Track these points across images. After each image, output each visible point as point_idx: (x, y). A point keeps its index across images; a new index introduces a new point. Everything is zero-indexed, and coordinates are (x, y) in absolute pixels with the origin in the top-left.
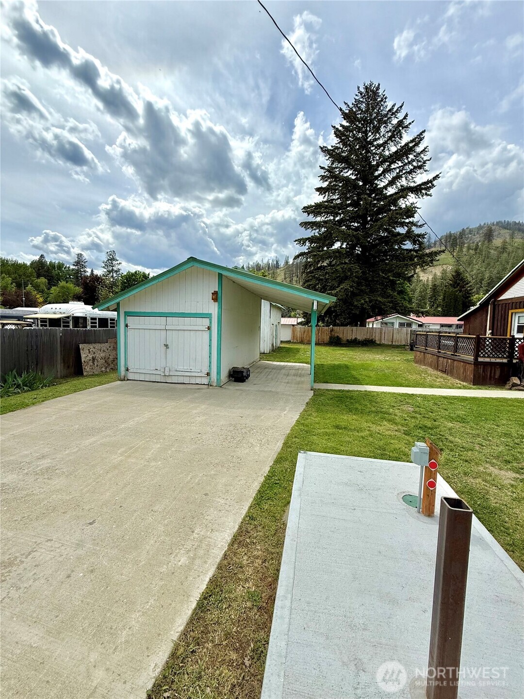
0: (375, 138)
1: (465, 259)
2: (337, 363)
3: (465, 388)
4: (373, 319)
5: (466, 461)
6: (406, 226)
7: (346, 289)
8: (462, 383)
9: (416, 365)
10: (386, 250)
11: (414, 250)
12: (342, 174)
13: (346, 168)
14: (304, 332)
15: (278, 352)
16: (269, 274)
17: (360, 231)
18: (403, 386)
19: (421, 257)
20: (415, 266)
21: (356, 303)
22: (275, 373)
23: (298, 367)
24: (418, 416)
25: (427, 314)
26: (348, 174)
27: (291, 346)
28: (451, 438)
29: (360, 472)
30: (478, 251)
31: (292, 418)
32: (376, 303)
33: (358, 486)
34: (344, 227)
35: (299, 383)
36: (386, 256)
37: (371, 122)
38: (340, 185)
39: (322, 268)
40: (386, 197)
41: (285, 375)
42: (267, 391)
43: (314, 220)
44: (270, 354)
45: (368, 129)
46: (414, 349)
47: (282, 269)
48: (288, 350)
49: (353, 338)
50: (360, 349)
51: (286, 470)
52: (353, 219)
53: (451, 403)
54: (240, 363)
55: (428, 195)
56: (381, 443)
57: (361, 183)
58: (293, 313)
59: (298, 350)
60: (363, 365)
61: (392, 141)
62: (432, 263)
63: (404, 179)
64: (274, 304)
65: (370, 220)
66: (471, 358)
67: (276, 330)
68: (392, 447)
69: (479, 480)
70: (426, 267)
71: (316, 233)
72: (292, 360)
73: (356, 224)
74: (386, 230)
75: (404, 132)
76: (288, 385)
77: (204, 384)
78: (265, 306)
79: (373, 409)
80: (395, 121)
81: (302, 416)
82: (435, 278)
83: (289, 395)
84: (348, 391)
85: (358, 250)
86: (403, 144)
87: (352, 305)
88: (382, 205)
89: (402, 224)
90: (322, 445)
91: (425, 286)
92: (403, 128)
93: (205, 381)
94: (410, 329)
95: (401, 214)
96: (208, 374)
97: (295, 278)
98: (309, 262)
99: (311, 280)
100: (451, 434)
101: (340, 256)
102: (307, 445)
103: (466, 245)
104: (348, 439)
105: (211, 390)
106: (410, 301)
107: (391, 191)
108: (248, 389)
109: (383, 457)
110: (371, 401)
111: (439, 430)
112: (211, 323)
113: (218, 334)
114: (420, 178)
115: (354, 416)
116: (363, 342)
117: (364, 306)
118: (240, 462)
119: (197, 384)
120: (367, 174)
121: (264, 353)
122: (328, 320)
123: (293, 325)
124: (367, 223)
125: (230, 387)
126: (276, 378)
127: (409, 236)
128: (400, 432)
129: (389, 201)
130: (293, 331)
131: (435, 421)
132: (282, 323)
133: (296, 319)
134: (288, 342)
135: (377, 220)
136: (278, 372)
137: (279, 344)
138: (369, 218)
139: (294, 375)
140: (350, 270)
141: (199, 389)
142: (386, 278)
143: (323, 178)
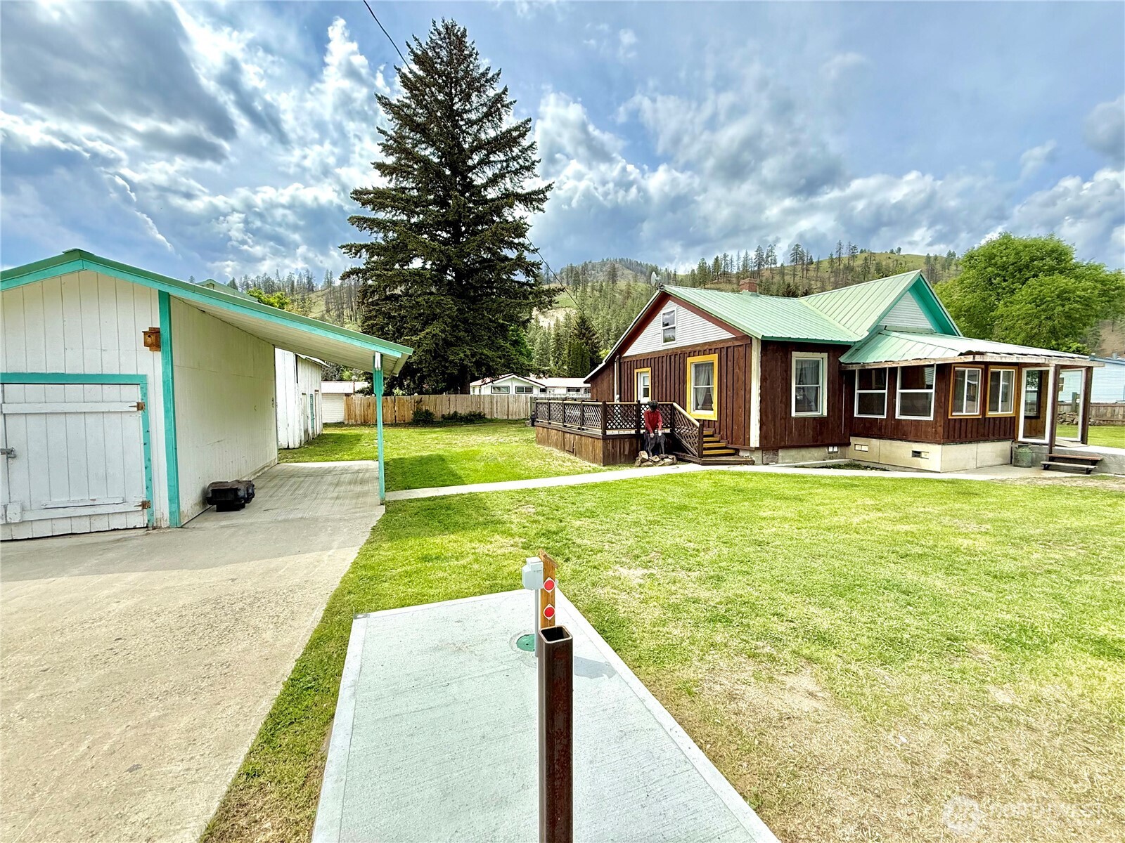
0: (464, 109)
1: (589, 301)
2: (425, 454)
3: (595, 470)
4: (479, 382)
5: (595, 567)
6: (516, 248)
7: (434, 335)
8: (591, 465)
9: (539, 446)
10: (490, 279)
11: (527, 284)
12: (417, 149)
13: (424, 142)
14: (369, 406)
15: (316, 443)
16: (293, 301)
17: (451, 245)
18: (522, 479)
19: (538, 294)
20: (531, 306)
21: (451, 358)
22: (311, 484)
23: (357, 468)
24: (540, 518)
25: (550, 374)
26: (427, 152)
27: (345, 432)
28: (578, 541)
29: (458, 622)
30: (603, 294)
31: (344, 560)
32: (480, 358)
33: (454, 645)
34: (426, 236)
35: (358, 495)
36: (491, 288)
37: (457, 82)
38: (415, 166)
39: (395, 298)
40: (485, 201)
41: (331, 484)
42: (293, 520)
43: (373, 215)
44: (302, 450)
45: (453, 91)
46: (535, 424)
47: (320, 293)
48: (339, 440)
49: (452, 412)
50: (462, 428)
51: (330, 658)
52: (440, 225)
53: (580, 493)
54: (228, 473)
55: (540, 210)
56: (491, 569)
57: (448, 172)
58: (347, 373)
59: (357, 438)
60: (466, 453)
61: (489, 121)
62: (551, 305)
63: (507, 180)
64: (304, 357)
65: (465, 231)
66: (599, 432)
67: (312, 404)
68: (506, 570)
69: (608, 589)
70: (544, 310)
71: (378, 238)
72: (346, 457)
73: (444, 234)
74: (489, 250)
75: (504, 113)
76: (338, 501)
77: (135, 528)
78: (284, 360)
79: (481, 519)
80: (491, 93)
81: (363, 554)
82: (557, 325)
83: (340, 520)
84: (443, 498)
85: (450, 276)
86: (504, 130)
87: (446, 360)
88: (481, 211)
89: (511, 245)
90: (398, 595)
91: (546, 336)
92: (502, 106)
93: (139, 520)
94: (530, 395)
95: (507, 230)
96: (145, 505)
97: (347, 312)
98: (370, 286)
99: (376, 316)
100: (579, 536)
101: (422, 282)
102: (370, 601)
103: (589, 284)
104: (441, 574)
105: (154, 536)
106: (529, 355)
107: (492, 193)
108: (250, 521)
109: (493, 589)
110: (477, 508)
111: (565, 532)
112: (145, 394)
113: (166, 417)
114: (529, 184)
115: (452, 536)
116: (467, 417)
117: (465, 363)
118: (226, 671)
119: (115, 530)
120: (456, 159)
121: (288, 448)
122: (408, 385)
123: (347, 395)
124: (462, 234)
125: (207, 524)
126: (313, 492)
127: (520, 263)
128: (517, 546)
129: (491, 208)
130: (347, 404)
131: (561, 521)
132: (324, 391)
133: (352, 383)
134: (339, 425)
135: (475, 233)
136: (317, 481)
137: (319, 429)
138: (463, 229)
139: (350, 483)
140: (439, 304)
141: (119, 540)
142: (493, 322)
143: (387, 149)
